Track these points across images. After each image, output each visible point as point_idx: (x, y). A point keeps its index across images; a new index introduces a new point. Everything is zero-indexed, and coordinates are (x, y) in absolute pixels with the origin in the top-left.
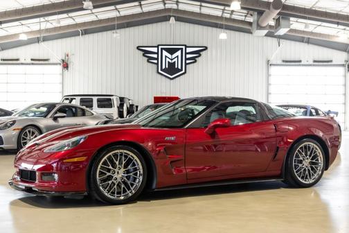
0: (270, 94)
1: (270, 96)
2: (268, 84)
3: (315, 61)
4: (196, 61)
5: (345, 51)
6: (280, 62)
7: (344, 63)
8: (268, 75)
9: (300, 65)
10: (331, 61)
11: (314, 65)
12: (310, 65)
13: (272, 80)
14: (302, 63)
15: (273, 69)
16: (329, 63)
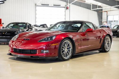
0: (37, 18)
1: (36, 19)
2: (36, 14)
3: (54, 5)
4: (4, 3)
5: (65, 2)
6: (40, 5)
7: (65, 6)
8: (36, 10)
9: (48, 6)
10: (60, 5)
11: (54, 7)
12: (52, 7)
13: (37, 12)
14: (49, 6)
15: (37, 7)
16: (60, 6)
